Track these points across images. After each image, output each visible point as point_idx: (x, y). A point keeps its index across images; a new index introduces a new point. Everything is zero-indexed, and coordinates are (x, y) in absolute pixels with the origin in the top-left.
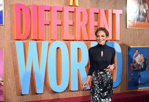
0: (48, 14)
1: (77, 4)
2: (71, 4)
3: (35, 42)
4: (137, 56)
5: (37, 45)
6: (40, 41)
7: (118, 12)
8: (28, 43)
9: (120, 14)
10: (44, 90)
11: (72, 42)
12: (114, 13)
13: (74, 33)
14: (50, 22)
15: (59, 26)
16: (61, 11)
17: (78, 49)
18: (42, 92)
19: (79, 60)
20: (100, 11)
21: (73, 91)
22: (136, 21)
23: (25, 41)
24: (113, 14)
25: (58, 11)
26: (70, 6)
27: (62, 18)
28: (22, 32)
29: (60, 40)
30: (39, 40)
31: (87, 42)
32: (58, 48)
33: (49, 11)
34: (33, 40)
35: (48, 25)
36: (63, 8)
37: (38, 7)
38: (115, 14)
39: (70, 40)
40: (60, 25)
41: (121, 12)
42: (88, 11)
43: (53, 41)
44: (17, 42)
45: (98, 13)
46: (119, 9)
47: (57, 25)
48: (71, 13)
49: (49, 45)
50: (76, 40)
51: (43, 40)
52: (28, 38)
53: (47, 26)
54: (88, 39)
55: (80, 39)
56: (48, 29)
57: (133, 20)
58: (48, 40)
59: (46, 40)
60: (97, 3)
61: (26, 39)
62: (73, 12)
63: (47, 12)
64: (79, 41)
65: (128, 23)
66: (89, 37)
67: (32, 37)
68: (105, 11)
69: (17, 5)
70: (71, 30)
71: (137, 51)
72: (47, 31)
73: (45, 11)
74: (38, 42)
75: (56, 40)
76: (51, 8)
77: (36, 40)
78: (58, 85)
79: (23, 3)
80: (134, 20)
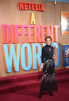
0: (20, 30)
1: (35, 23)
3: (14, 44)
4: (67, 50)
5: (15, 46)
7: (57, 27)
8: (10, 45)
9: (58, 28)
10: (19, 70)
11: (33, 44)
13: (34, 39)
14: (21, 34)
15: (26, 36)
16: (27, 28)
17: (36, 47)
18: (18, 70)
19: (37, 53)
20: (47, 26)
21: (34, 70)
22: (66, 31)
23: (8, 44)
24: (54, 28)
25: (25, 28)
26: (31, 24)
27: (27, 31)
29: (27, 43)
32: (26, 47)
33: (20, 28)
34: (12, 43)
35: (20, 35)
36: (28, 26)
37: (14, 26)
38: (55, 28)
39: (32, 43)
40: (26, 35)
41: (58, 26)
42: (41, 27)
43: (23, 44)
44: (4, 45)
45: (46, 28)
46: (57, 25)
47: (25, 35)
48: (32, 28)
49: (21, 46)
50: (35, 43)
51: (18, 43)
52: (10, 42)
53: (20, 36)
54: (41, 42)
55: (37, 42)
57: (64, 30)
59: (19, 43)
60: (45, 22)
61: (9, 43)
62: (33, 28)
63: (19, 28)
64: (37, 43)
65: (62, 32)
66: (42, 41)
68: (50, 27)
69: (3, 25)
70: (32, 38)
71: (67, 47)
72: (20, 38)
73: (18, 28)
74: (15, 44)
75: (24, 43)
76: (21, 26)
77: (14, 43)
78: (26, 66)
79: (7, 24)
80: (65, 31)
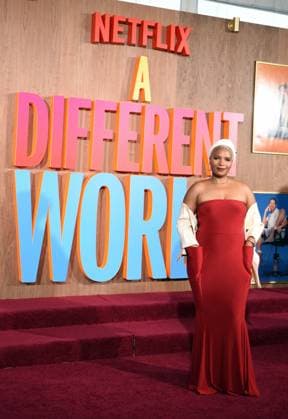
0: (87, 116)
1: (148, 97)
2: (136, 96)
3: (56, 173)
4: (271, 212)
5: (60, 179)
6: (66, 172)
7: (235, 118)
8: (40, 174)
9: (239, 123)
10: (69, 276)
11: (133, 177)
12: (225, 118)
13: (138, 157)
14: (89, 133)
15: (108, 143)
16: (114, 112)
17: (146, 191)
18: (63, 278)
19: (146, 214)
20: (195, 112)
21: (130, 281)
22: (272, 139)
23: (34, 171)
24: (223, 122)
25: (106, 111)
26: (133, 101)
27: (115, 126)
28: (29, 152)
29: (109, 172)
30: (65, 169)
31: (165, 177)
32: (103, 188)
33: (88, 110)
34: (52, 169)
35: (85, 139)
36: (118, 104)
37: (65, 100)
38: (227, 122)
39: (130, 173)
40: (111, 140)
41: (241, 117)
42: (170, 113)
43: (92, 173)
44: (18, 172)
45: (191, 119)
46: (238, 112)
47: (105, 140)
48: (135, 116)
49: (85, 180)
50: (142, 173)
51: (73, 170)
52: (42, 164)
53: (83, 141)
54: (167, 172)
55: (150, 171)
56: (85, 147)
57: (266, 135)
58: (84, 170)
59: (79, 171)
60: (190, 98)
61: (36, 167)
62: (139, 114)
63: (84, 112)
64: (149, 174)
65: (256, 141)
66: (170, 170)
67: (49, 163)
68: (207, 115)
69: (23, 96)
70: (133, 152)
71: (273, 201)
72: (82, 151)
73: (80, 109)
74: (61, 172)
75: (99, 172)
76: (92, 103)
77: (58, 169)
78: (99, 265)
79: (36, 93)
80: (269, 136)
